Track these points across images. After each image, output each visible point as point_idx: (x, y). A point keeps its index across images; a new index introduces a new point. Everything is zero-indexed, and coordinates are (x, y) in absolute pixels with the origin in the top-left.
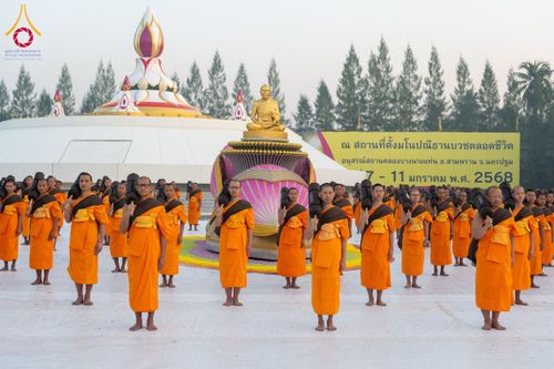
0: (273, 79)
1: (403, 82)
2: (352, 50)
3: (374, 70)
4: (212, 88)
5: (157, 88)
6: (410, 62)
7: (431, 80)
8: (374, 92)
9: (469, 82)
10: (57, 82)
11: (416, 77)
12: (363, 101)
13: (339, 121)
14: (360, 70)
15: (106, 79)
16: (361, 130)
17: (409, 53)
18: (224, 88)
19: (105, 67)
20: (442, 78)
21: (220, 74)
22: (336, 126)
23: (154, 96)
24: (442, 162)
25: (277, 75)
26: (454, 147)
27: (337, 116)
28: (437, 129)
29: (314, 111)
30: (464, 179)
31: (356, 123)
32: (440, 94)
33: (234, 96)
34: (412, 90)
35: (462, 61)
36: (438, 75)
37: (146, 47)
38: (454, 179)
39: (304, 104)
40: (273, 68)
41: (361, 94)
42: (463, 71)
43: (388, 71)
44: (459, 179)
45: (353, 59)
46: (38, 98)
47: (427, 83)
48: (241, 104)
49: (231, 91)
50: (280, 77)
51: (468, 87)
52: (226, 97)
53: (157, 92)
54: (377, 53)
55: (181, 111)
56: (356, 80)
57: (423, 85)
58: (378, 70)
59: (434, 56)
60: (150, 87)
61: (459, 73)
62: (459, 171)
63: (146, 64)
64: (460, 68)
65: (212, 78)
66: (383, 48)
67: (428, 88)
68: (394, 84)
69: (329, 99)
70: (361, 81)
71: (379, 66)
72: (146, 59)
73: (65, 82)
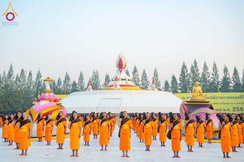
0: (156, 75)
1: (203, 75)
2: (184, 63)
3: (193, 71)
4: (133, 78)
5: (125, 80)
6: (205, 68)
7: (214, 73)
8: (193, 79)
9: (228, 74)
10: (79, 77)
11: (208, 73)
12: (189, 82)
13: (180, 89)
14: (187, 71)
15: (96, 76)
16: (189, 92)
17: (205, 64)
18: (138, 78)
19: (95, 71)
20: (218, 73)
21: (136, 73)
22: (179, 91)
23: (124, 83)
24: (220, 104)
25: (157, 73)
26: (224, 98)
27: (179, 87)
28: (217, 92)
29: (171, 85)
30: (228, 110)
31: (187, 90)
32: (218, 78)
33: (142, 81)
34: (207, 77)
35: (225, 67)
36: (217, 72)
37: (120, 65)
38: (224, 110)
39: (167, 83)
40: (155, 71)
41: (187, 79)
42: (226, 70)
43: (197, 71)
44: (226, 110)
45: (184, 67)
46: (72, 83)
47: (212, 75)
48: (154, 85)
49: (140, 79)
50: (158, 74)
51: (228, 76)
52: (139, 81)
53: (125, 81)
54: (193, 65)
55: (132, 88)
56: (186, 74)
57: (211, 75)
58: (194, 71)
59: (215, 65)
60: (122, 80)
61: (224, 71)
62: (226, 107)
63: (121, 71)
64: (225, 69)
65: (133, 75)
66: (195, 63)
67: (213, 76)
68: (200, 76)
69: (176, 81)
70: (188, 75)
71: (195, 69)
72: (121, 70)
73: (81, 77)
